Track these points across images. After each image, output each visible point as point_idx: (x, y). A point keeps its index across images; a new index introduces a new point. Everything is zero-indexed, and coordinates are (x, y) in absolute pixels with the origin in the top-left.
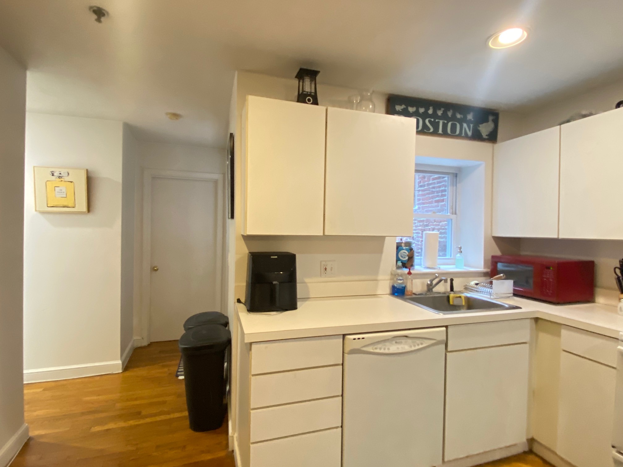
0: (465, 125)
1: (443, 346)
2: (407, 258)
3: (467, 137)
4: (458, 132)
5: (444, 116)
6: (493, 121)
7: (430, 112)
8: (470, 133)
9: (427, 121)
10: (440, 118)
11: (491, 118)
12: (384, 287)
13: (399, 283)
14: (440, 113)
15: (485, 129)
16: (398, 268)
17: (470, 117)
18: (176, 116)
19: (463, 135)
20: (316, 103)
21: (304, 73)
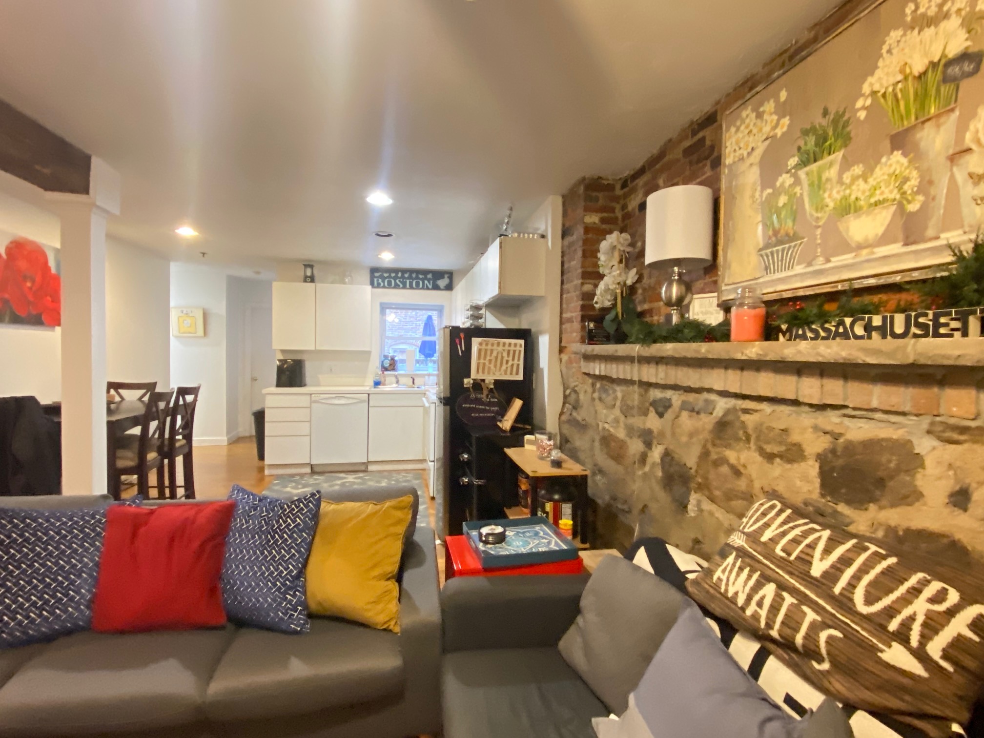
0: (426, 282)
1: (366, 403)
2: (388, 365)
3: (428, 289)
4: (421, 286)
5: (410, 277)
6: (448, 277)
7: (400, 275)
8: (430, 287)
9: (397, 281)
10: (406, 278)
11: (446, 276)
12: (371, 381)
13: (379, 379)
14: (406, 275)
15: (442, 283)
16: (380, 370)
17: (430, 276)
18: (258, 273)
19: (425, 287)
20: (312, 281)
21: (306, 266)
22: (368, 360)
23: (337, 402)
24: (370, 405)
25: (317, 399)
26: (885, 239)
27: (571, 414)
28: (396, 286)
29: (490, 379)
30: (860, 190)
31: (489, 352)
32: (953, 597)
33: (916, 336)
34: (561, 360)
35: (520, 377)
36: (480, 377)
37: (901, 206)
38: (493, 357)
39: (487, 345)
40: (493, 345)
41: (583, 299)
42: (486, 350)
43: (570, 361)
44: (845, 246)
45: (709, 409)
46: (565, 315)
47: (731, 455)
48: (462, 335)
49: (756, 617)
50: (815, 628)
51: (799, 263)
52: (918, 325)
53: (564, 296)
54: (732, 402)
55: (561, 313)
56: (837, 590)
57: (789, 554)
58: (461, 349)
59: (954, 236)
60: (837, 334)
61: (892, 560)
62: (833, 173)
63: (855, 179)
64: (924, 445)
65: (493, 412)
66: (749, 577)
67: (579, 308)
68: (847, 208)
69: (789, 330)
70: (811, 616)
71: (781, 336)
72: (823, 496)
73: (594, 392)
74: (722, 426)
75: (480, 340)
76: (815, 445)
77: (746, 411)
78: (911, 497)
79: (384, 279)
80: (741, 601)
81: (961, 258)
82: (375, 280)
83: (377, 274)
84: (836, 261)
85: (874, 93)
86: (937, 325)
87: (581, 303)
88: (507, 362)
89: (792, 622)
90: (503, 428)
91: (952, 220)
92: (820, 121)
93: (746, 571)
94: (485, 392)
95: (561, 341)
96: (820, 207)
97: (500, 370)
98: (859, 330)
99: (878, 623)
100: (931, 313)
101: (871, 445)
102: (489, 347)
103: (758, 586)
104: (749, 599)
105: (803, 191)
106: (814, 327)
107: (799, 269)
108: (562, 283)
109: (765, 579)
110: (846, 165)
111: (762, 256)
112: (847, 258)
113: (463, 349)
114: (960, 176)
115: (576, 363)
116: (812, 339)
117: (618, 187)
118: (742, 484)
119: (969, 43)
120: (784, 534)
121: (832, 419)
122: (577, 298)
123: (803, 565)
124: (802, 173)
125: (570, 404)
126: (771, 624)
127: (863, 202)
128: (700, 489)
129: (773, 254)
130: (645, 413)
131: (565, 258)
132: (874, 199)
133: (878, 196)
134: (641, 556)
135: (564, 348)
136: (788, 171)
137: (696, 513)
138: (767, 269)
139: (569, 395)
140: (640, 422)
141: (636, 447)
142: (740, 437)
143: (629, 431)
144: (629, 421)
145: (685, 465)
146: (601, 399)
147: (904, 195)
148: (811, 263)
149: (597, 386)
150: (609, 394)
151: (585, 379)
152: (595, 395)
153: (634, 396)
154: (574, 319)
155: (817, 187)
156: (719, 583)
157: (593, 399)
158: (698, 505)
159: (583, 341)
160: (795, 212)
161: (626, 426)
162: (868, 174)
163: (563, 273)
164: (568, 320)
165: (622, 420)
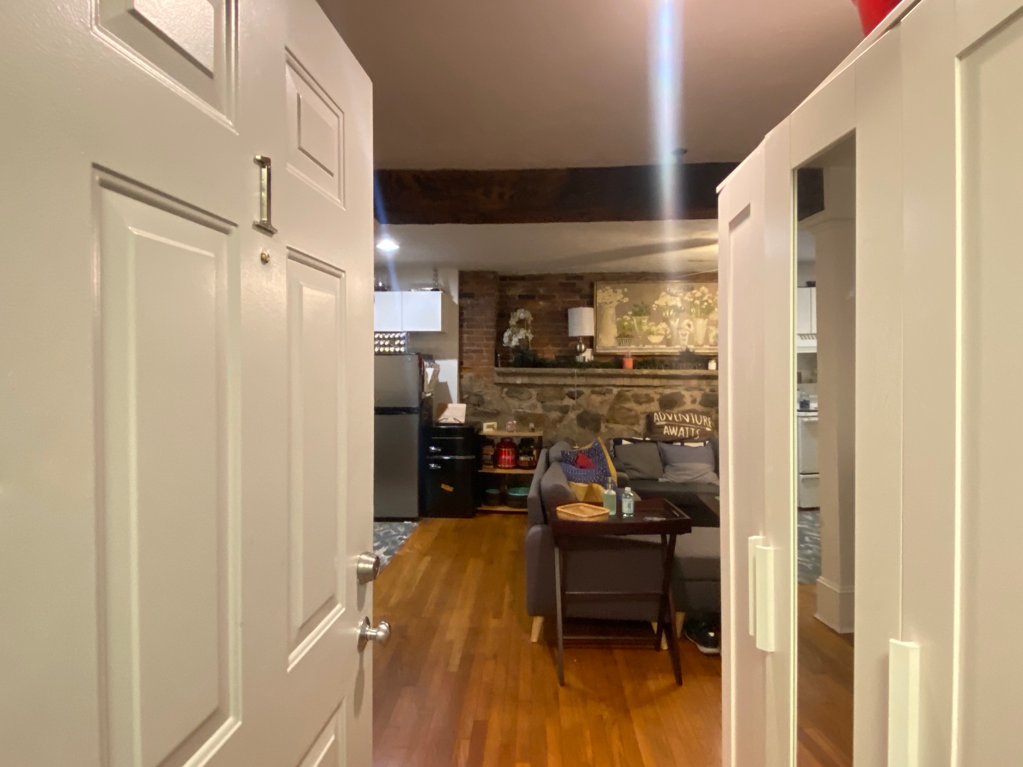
26: (661, 343)
27: (476, 409)
30: (654, 329)
34: (460, 377)
37: (666, 336)
43: (478, 377)
44: (649, 343)
45: (610, 392)
46: (465, 348)
47: (626, 406)
49: (681, 436)
50: (695, 431)
51: (633, 345)
53: (465, 336)
54: (619, 389)
55: (461, 345)
56: (694, 422)
57: (679, 420)
59: (678, 346)
61: (696, 415)
62: (645, 321)
63: (653, 325)
66: (675, 429)
67: (492, 345)
68: (651, 333)
69: (643, 365)
70: (693, 430)
71: (640, 368)
73: (502, 393)
74: (620, 397)
76: (657, 397)
77: (628, 391)
78: (684, 403)
80: (676, 434)
81: (680, 352)
84: (647, 346)
85: (658, 305)
87: (494, 342)
89: (690, 431)
90: (462, 423)
91: (678, 342)
92: (639, 304)
95: (461, 364)
96: (641, 329)
99: (703, 425)
101: (671, 394)
104: (678, 432)
105: (634, 323)
107: (633, 347)
108: (461, 326)
109: (678, 427)
110: (649, 321)
111: (617, 340)
112: (650, 347)
113: (423, 370)
114: (680, 332)
115: (488, 377)
117: (498, 278)
118: (633, 413)
120: (673, 417)
121: (660, 390)
122: (488, 339)
123: (684, 421)
124: (635, 318)
125: (471, 404)
126: (685, 435)
127: (655, 333)
128: (608, 421)
129: (622, 340)
130: (562, 399)
131: (465, 312)
132: (658, 332)
133: (659, 332)
134: (625, 442)
135: (465, 368)
136: (628, 315)
137: (607, 430)
138: (620, 344)
139: (468, 398)
140: (558, 403)
141: (555, 415)
142: (627, 400)
143: (546, 409)
144: (548, 404)
145: (599, 415)
146: (512, 397)
147: (666, 334)
148: (638, 345)
149: (505, 390)
150: (522, 393)
151: (495, 386)
152: (504, 395)
153: (550, 392)
154: (484, 351)
155: (640, 323)
156: (667, 434)
157: (503, 398)
158: (606, 427)
159: (497, 366)
160: (631, 329)
161: (544, 408)
162: (657, 325)
163: (461, 320)
164: (474, 351)
165: (539, 405)
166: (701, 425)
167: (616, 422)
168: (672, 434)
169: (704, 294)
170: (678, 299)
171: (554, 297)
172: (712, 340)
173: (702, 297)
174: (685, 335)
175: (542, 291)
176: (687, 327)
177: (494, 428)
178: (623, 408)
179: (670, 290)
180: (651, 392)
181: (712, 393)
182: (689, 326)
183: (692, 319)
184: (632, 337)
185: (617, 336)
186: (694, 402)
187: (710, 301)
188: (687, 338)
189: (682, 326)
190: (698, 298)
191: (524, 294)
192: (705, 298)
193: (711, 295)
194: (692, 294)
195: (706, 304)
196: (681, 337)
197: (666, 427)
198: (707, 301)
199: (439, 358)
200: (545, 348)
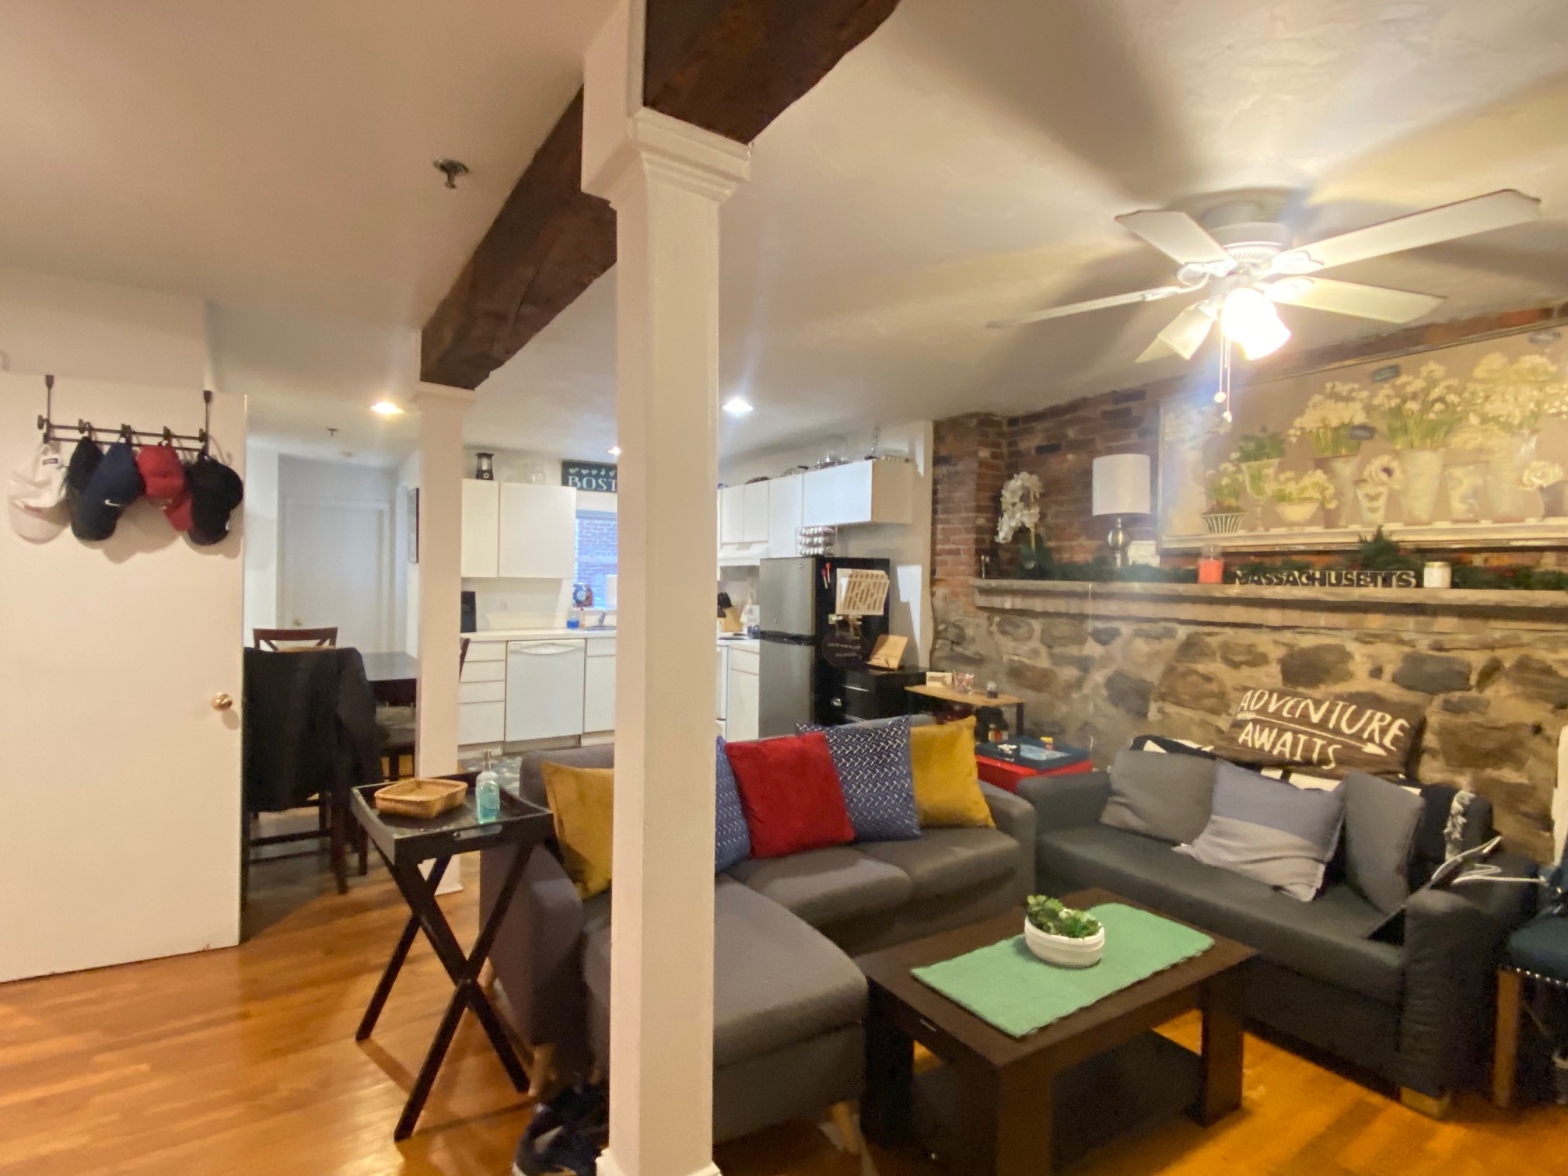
1: (583, 653)
2: (583, 598)
7: (603, 473)
9: (600, 481)
10: (612, 477)
12: (561, 621)
13: (574, 618)
16: (574, 605)
20: (491, 478)
21: (481, 456)
22: (557, 591)
23: (543, 651)
24: (588, 654)
25: (517, 648)
26: (1311, 522)
27: (952, 650)
28: (598, 488)
29: (855, 614)
30: (1291, 488)
31: (857, 585)
32: (1388, 718)
33: (1345, 585)
34: (933, 594)
35: (881, 613)
36: (846, 612)
37: (1322, 504)
38: (860, 592)
39: (857, 576)
40: (862, 576)
41: (977, 533)
42: (855, 582)
43: (955, 594)
44: (1280, 522)
45: (1170, 634)
46: (939, 547)
47: (1201, 668)
48: (828, 566)
49: (1281, 753)
50: (1323, 748)
51: (1242, 528)
52: (1347, 579)
53: (939, 527)
54: (1192, 629)
55: (934, 543)
56: (1331, 725)
57: (1294, 714)
58: (827, 580)
59: (1354, 527)
60: (1288, 581)
61: (1353, 707)
62: (1270, 471)
63: (1288, 480)
64: (1352, 647)
65: (856, 651)
66: (1270, 732)
67: (972, 541)
68: (1282, 498)
69: (1245, 575)
70: (1319, 742)
71: (1237, 581)
72: (1284, 685)
73: (991, 625)
74: (1191, 648)
75: (849, 571)
76: (1277, 653)
77: (1210, 634)
78: (1348, 676)
79: (581, 477)
80: (1267, 748)
81: (1362, 541)
82: (570, 478)
83: (572, 471)
84: (1273, 531)
85: (1302, 429)
86: (1359, 579)
87: (975, 536)
88: (872, 595)
89: (1309, 748)
90: (891, 667)
91: (1356, 517)
92: (1258, 433)
93: (1267, 730)
94: (851, 629)
95: (933, 572)
96: (1260, 491)
97: (864, 603)
98: (1304, 580)
99: (1358, 736)
100: (1355, 573)
101: (1318, 649)
102: (859, 579)
103: (1279, 736)
104: (1274, 745)
105: (1245, 478)
106: (1268, 575)
107: (1241, 532)
108: (934, 511)
109: (1282, 731)
110: (1282, 468)
111: (1206, 518)
112: (1283, 530)
113: (829, 581)
114: (1360, 493)
115: (967, 596)
116: (1266, 584)
117: (1005, 423)
118: (1214, 687)
119: (1367, 421)
120: (1283, 706)
121: (1288, 636)
122: (968, 531)
123: (1305, 719)
124: (1244, 466)
125: (947, 639)
126: (1293, 753)
127: (1295, 496)
128: (1163, 697)
129: (1216, 519)
130: (1081, 641)
131: (939, 487)
132: (1303, 496)
133: (1306, 494)
134: (1151, 746)
135: (940, 580)
136: (1230, 461)
137: (1159, 717)
138: (1211, 529)
139: (945, 630)
140: (1073, 650)
141: (1069, 673)
142: (1205, 653)
143: (1058, 660)
144: (1057, 650)
145: (1144, 681)
146: (1004, 633)
147: (1324, 498)
148: (1252, 529)
149: (997, 619)
150: (1018, 627)
151: (980, 613)
152: (994, 628)
153: (1063, 628)
154: (962, 552)
155: (1257, 478)
156: (1245, 742)
157: (991, 633)
158: (1161, 711)
159: (979, 575)
160: (1237, 492)
161: (1052, 656)
162: (1298, 479)
163: (935, 502)
164: (950, 552)
165: (1043, 650)
166: (1351, 736)
167: (1179, 703)
168: (1257, 745)
169: (1433, 383)
170: (1357, 406)
171: (1092, 441)
172: (1458, 507)
173: (1426, 391)
174: (1372, 498)
175: (1071, 433)
176: (1384, 477)
177: (944, 683)
178: (1196, 673)
179: (1334, 387)
180: (1264, 642)
181: (1431, 652)
182: (1388, 471)
183: (1397, 454)
184: (1238, 510)
185: (1205, 510)
186: (1377, 673)
187: (1452, 398)
188: (1381, 502)
189: (1366, 474)
190: (1414, 397)
191: (1045, 443)
192: (1436, 393)
193: (1454, 382)
194: (1394, 387)
195: (1438, 406)
196: (1365, 503)
197: (1250, 726)
198: (1441, 399)
199: (902, 563)
200: (1074, 543)
